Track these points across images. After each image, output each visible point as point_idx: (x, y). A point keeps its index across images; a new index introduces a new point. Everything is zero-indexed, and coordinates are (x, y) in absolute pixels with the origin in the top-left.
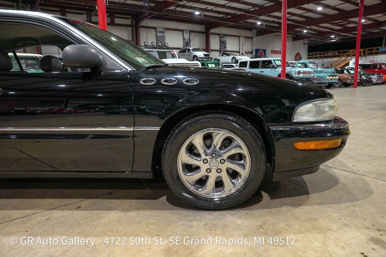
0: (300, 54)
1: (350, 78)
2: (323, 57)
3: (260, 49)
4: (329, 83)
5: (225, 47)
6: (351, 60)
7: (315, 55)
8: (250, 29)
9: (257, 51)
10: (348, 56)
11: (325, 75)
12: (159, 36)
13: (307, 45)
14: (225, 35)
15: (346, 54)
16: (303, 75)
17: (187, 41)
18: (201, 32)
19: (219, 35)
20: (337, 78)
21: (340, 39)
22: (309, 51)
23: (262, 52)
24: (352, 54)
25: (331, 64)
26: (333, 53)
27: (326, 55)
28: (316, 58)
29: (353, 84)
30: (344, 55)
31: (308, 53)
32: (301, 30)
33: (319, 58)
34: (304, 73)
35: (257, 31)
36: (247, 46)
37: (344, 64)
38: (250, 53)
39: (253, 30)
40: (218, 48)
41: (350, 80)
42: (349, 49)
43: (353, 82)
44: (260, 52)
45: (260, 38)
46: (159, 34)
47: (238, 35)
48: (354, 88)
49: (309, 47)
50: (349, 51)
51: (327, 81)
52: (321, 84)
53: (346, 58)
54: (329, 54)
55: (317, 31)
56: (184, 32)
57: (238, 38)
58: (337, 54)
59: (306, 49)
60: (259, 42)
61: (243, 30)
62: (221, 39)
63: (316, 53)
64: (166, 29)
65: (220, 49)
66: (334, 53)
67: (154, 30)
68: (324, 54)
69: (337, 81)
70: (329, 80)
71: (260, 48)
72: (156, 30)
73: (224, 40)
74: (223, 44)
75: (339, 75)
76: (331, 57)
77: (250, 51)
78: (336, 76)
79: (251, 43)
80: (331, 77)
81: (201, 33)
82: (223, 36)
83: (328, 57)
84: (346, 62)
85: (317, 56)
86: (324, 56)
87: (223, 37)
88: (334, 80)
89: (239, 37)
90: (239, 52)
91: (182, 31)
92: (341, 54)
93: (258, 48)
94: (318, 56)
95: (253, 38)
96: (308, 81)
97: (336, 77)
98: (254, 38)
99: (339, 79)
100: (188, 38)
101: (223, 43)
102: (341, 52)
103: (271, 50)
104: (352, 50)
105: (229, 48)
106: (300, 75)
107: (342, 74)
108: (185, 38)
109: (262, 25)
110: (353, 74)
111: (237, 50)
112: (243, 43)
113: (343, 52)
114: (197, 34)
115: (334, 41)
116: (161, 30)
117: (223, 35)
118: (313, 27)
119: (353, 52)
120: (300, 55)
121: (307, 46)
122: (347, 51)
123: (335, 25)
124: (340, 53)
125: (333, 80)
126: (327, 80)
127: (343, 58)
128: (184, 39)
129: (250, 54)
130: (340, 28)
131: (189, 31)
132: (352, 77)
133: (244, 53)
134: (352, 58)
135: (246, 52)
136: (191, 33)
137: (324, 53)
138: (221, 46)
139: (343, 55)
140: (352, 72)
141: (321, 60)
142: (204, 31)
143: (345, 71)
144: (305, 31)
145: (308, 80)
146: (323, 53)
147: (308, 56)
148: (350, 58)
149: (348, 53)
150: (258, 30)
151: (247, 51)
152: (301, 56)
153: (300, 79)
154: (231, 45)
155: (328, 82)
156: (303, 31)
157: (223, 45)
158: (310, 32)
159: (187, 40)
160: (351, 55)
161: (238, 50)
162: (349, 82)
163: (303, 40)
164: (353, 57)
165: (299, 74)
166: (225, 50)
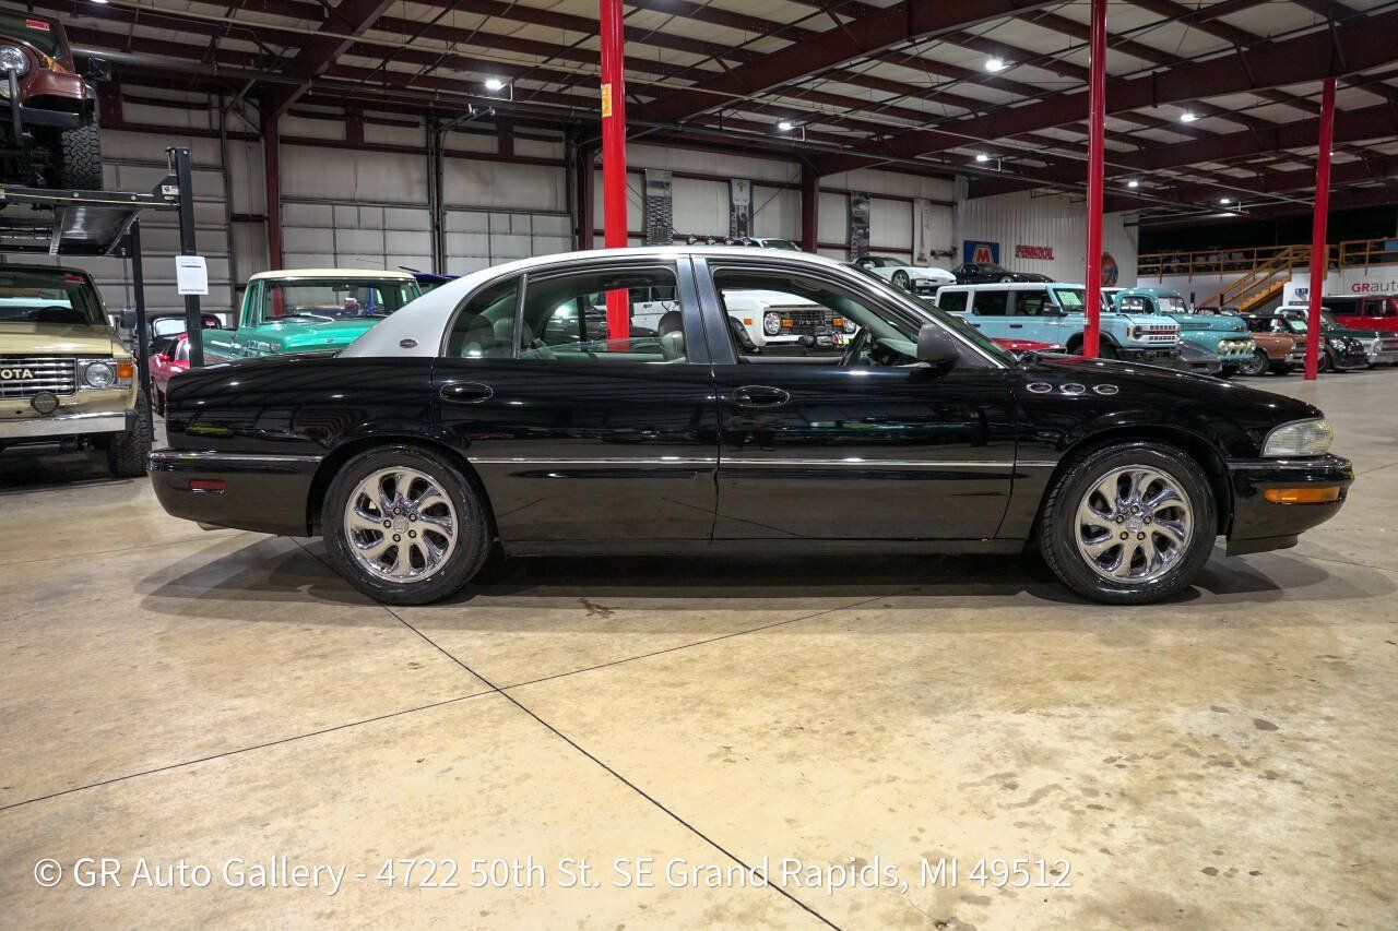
0: (1113, 256)
1: (1294, 348)
2: (1191, 269)
3: (980, 243)
4: (1226, 361)
5: (866, 236)
6: (1290, 280)
7: (1165, 261)
8: (949, 176)
9: (970, 247)
10: (1277, 266)
11: (1214, 335)
12: (652, 198)
13: (1136, 228)
14: (867, 196)
15: (1271, 260)
16: (1151, 338)
17: (743, 215)
18: (789, 184)
19: (848, 193)
20: (1251, 345)
21: (1251, 209)
22: (1142, 249)
23: (986, 253)
24: (1294, 259)
25: (1222, 296)
26: (1227, 256)
27: (1201, 261)
28: (1168, 271)
29: (1301, 366)
30: (1263, 265)
31: (1140, 253)
32: (1122, 181)
33: (1179, 271)
34: (1153, 333)
35: (970, 182)
36: (937, 232)
37: (1265, 293)
38: (945, 254)
39: (957, 177)
40: (841, 239)
41: (1294, 352)
42: (1279, 245)
43: (1302, 361)
44: (980, 251)
45: (979, 204)
46: (651, 192)
47: (908, 193)
48: (1306, 378)
49: (1141, 234)
50: (1283, 250)
51: (1220, 358)
52: (1203, 365)
53: (1271, 275)
54: (1213, 260)
55: (1175, 182)
56: (734, 183)
57: (907, 204)
58: (1238, 258)
59: (1133, 241)
60: (977, 220)
61: (923, 178)
62: (854, 210)
63: (1166, 254)
64: (678, 175)
65: (849, 240)
66: (1230, 256)
67: (637, 176)
68: (1194, 260)
69: (1253, 355)
70: (1225, 353)
71: (979, 240)
72: (644, 177)
73: (863, 213)
74: (858, 223)
75: (1257, 336)
76: (1217, 269)
77: (947, 248)
78: (1248, 339)
79: (950, 221)
80: (1232, 344)
81: (790, 188)
82: (857, 197)
83: (1208, 269)
84: (1273, 288)
85: (1172, 265)
86: (1194, 266)
87: (858, 202)
88: (1241, 352)
89: (911, 200)
90: (910, 252)
91: (727, 180)
92: (1255, 260)
93: (973, 239)
94: (1174, 264)
95: (956, 204)
96: (1165, 359)
97: (1249, 343)
98: (960, 204)
99: (1258, 351)
100: (747, 204)
101: (858, 220)
102: (1252, 252)
103: (1018, 244)
104: (1290, 248)
105: (877, 238)
106: (1140, 340)
107: (1264, 334)
108: (735, 202)
109: (993, 163)
110: (1301, 332)
111: (904, 243)
112: (925, 223)
113: (1262, 254)
114: (775, 190)
115: (1230, 215)
116: (660, 177)
117: (860, 195)
118: (1162, 172)
119: (1295, 255)
120: (1114, 262)
121: (1135, 231)
122: (1273, 251)
123: (1235, 166)
124: (1248, 255)
125: (1238, 353)
126: (1219, 353)
127: (1262, 275)
128: (732, 208)
129: (947, 259)
130: (1252, 174)
131: (748, 183)
132: (1300, 344)
133: (927, 255)
134: (1291, 273)
135: (933, 253)
136: (755, 188)
137: (1195, 257)
138: (850, 231)
139: (1259, 264)
140: (1298, 325)
141: (1183, 279)
142: (798, 180)
143: (1274, 323)
144: (1133, 184)
145: (1165, 353)
146: (1191, 254)
147: (1139, 263)
148: (1282, 274)
149: (1280, 257)
150: (973, 179)
151: (934, 249)
152: (1115, 265)
153: (1142, 353)
154: (886, 228)
155: (1222, 361)
156: (1127, 183)
157: (859, 228)
158: (1150, 185)
159: (741, 211)
160: (1290, 264)
161: (907, 246)
162: (1289, 358)
163: (1123, 212)
164: (1297, 269)
165: (1137, 336)
166: (864, 243)
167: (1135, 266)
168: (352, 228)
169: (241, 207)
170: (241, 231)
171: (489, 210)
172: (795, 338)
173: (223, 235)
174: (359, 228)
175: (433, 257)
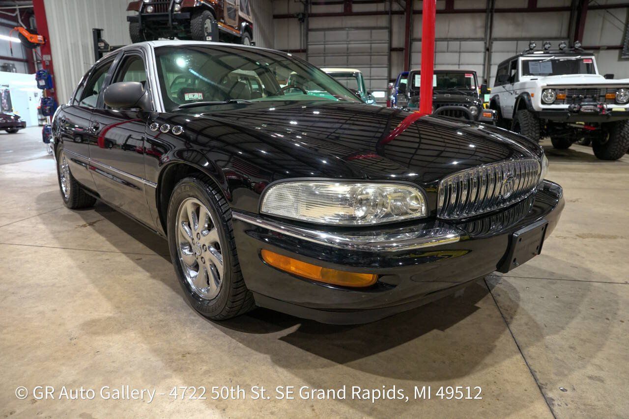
168: (444, 52)
169: (395, 44)
170: (395, 55)
171: (517, 39)
172: (566, 106)
173: (386, 58)
174: (448, 52)
175: (484, 65)
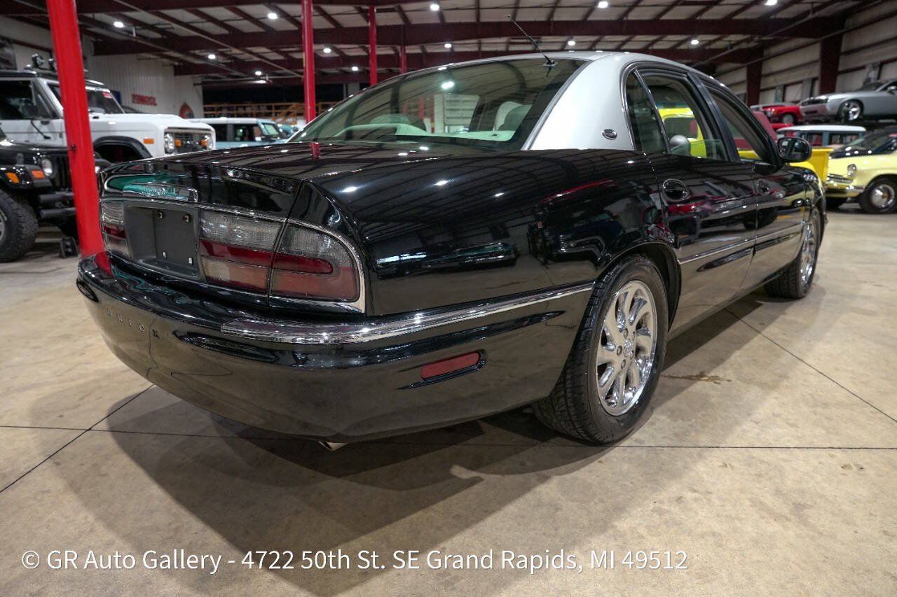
0: (190, 105)
7: (219, 109)
10: (287, 115)
15: (283, 111)
21: (273, 80)
22: (205, 102)
24: (295, 112)
26: (256, 107)
27: (240, 111)
30: (279, 113)
32: (205, 54)
42: (288, 102)
49: (204, 91)
50: (290, 105)
53: (284, 121)
54: (248, 110)
58: (264, 110)
59: (199, 95)
63: (219, 106)
76: (251, 115)
83: (244, 116)
85: (223, 113)
92: (274, 111)
94: (225, 112)
102: (271, 106)
103: (133, 92)
104: (294, 104)
113: (277, 108)
115: (261, 82)
119: (296, 109)
120: (190, 108)
121: (200, 88)
122: (284, 106)
124: (269, 108)
130: (281, 57)
134: (297, 119)
137: (237, 108)
139: (276, 113)
144: (212, 57)
146: (235, 105)
147: (204, 110)
149: (290, 109)
152: (192, 111)
158: (222, 59)
160: (295, 114)
163: (193, 76)
164: (298, 117)
167: (202, 112)
